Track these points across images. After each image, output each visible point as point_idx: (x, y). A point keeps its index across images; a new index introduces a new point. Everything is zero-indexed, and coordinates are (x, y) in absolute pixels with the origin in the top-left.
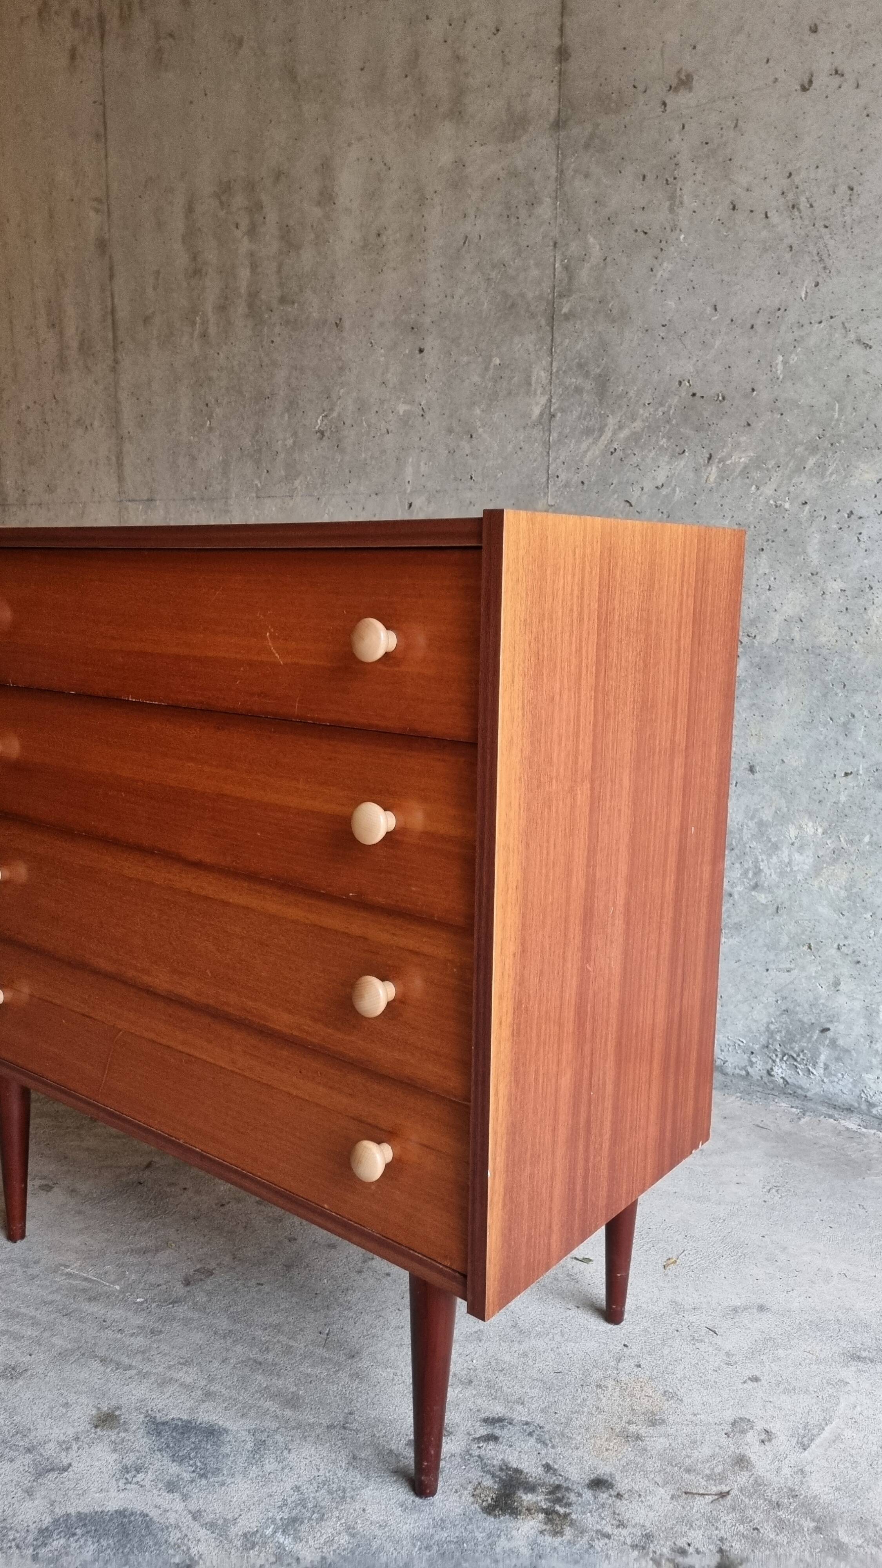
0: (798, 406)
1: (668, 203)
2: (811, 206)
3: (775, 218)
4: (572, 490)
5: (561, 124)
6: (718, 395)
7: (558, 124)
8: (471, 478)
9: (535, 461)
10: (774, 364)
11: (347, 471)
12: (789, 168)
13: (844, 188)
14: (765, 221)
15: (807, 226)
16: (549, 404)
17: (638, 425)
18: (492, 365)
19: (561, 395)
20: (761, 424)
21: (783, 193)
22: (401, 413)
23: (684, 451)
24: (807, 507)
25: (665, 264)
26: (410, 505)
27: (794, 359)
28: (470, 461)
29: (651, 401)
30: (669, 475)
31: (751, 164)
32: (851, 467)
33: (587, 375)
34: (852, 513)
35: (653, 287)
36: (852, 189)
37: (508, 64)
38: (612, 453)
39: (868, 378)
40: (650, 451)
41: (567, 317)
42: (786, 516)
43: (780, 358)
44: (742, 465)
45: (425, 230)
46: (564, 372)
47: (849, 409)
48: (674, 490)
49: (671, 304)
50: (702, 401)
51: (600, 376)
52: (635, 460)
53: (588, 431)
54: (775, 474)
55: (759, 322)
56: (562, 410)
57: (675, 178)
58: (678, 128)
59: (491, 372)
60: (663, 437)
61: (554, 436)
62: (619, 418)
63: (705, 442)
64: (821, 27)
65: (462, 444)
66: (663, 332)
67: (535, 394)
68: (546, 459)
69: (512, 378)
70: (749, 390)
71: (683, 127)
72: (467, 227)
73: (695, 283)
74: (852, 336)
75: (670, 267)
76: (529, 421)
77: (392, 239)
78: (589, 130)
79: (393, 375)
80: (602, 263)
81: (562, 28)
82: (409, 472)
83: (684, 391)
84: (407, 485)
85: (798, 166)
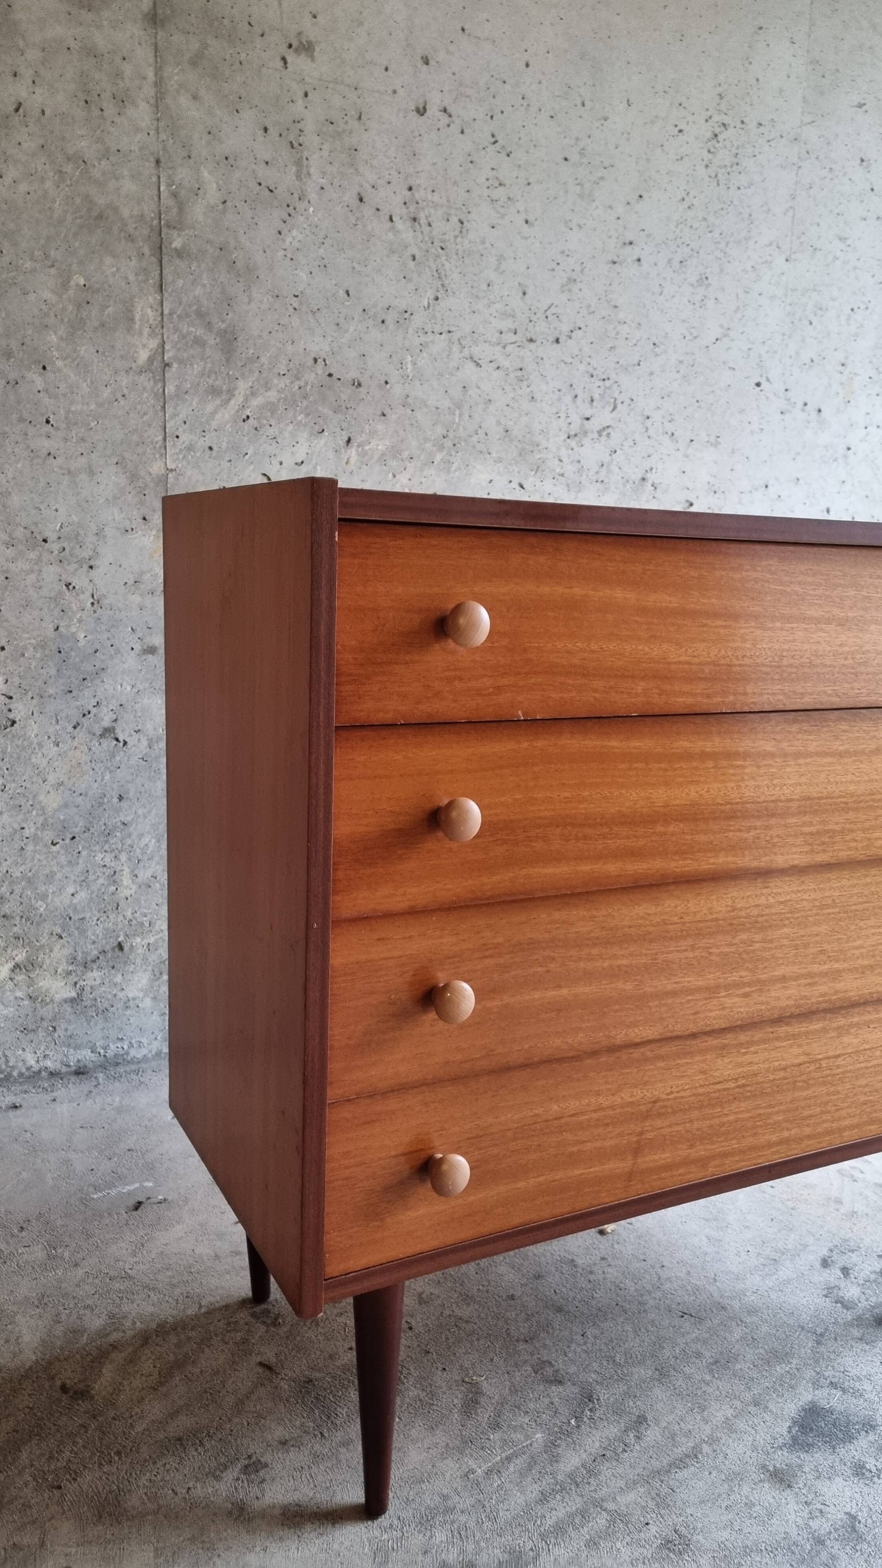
0: (426, 406)
1: (294, 169)
2: (430, 225)
3: (399, 224)
4: (198, 454)
5: (158, 20)
6: (354, 380)
7: (154, 19)
9: (145, 414)
10: (404, 362)
12: (411, 182)
13: (454, 220)
14: (390, 224)
15: (426, 242)
16: (160, 350)
17: (272, 395)
18: (72, 283)
19: (177, 343)
21: (405, 203)
23: (323, 430)
25: (294, 232)
27: (421, 363)
28: (45, 399)
29: (286, 372)
30: (310, 452)
31: (375, 162)
32: (470, 467)
33: (209, 326)
35: (283, 252)
36: (462, 223)
38: (244, 421)
39: (479, 392)
40: (287, 425)
41: (180, 254)
43: (409, 357)
44: (380, 453)
46: (179, 317)
47: (466, 417)
49: (303, 275)
50: (339, 383)
51: (225, 331)
52: (271, 432)
53: (214, 391)
55: (391, 318)
56: (181, 362)
57: (301, 145)
58: (301, 93)
59: (71, 292)
60: (301, 413)
61: (170, 389)
62: (250, 384)
63: (344, 425)
64: (431, 62)
65: (30, 375)
66: (295, 302)
67: (140, 333)
68: (161, 414)
69: (104, 307)
70: (383, 382)
71: (306, 95)
72: (21, 90)
73: (326, 261)
74: (466, 352)
75: (300, 237)
76: (134, 365)
78: (195, 45)
80: (221, 206)
83: (320, 369)
85: (418, 183)
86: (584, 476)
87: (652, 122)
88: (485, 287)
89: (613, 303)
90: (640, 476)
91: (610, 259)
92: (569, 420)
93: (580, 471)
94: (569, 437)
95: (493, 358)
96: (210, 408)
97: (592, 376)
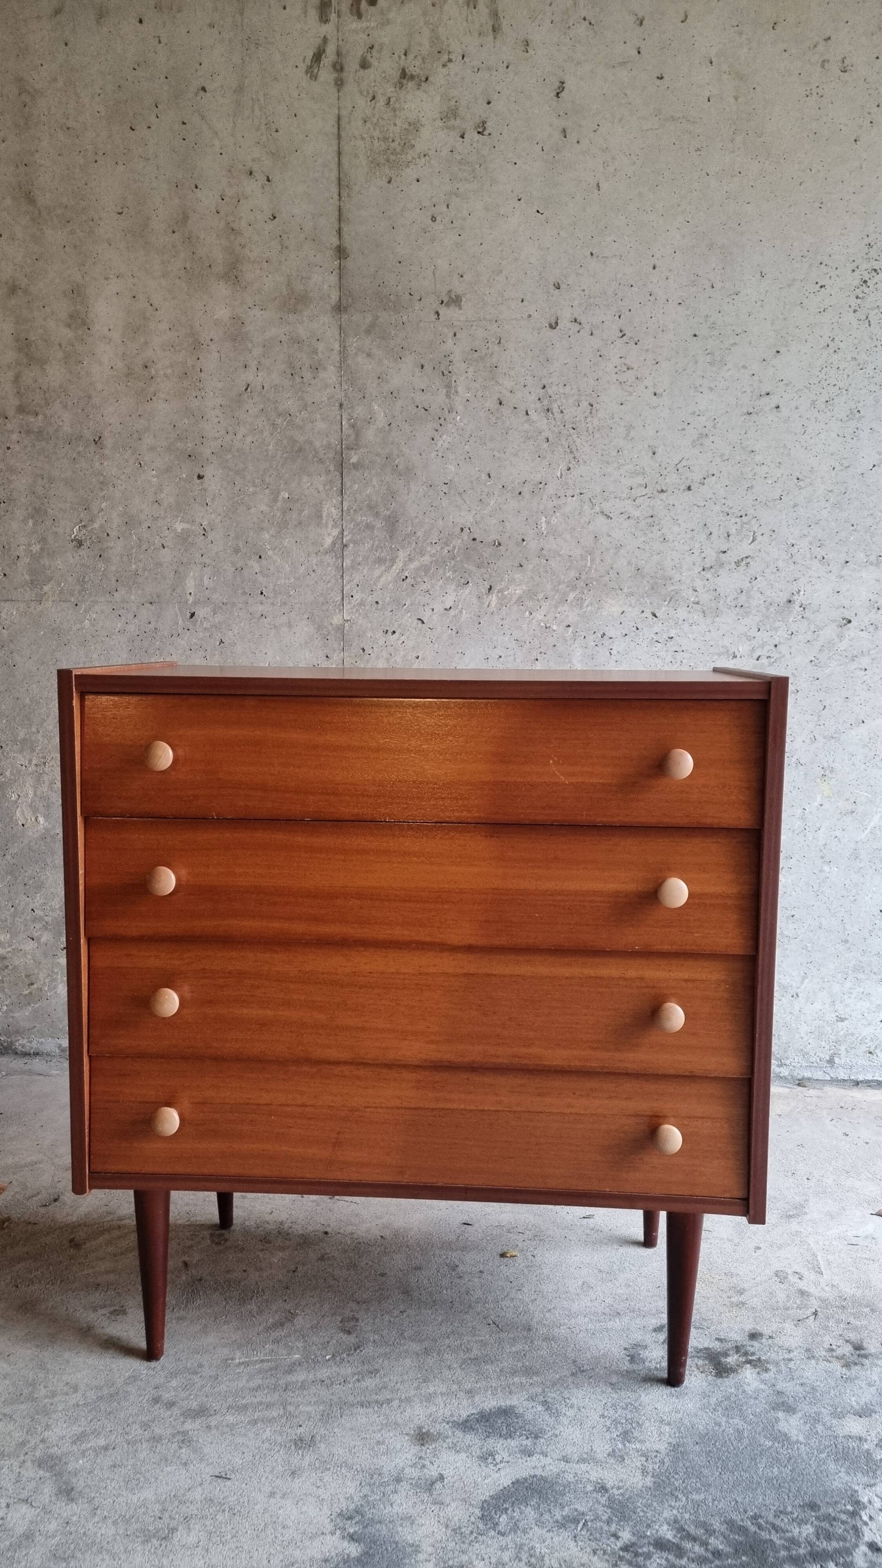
0: (560, 555)
1: (445, 391)
2: (562, 412)
3: (533, 415)
4: (367, 608)
5: (342, 309)
6: (495, 541)
7: (339, 308)
8: (262, 593)
9: (329, 582)
10: (539, 523)
11: (114, 579)
12: (544, 382)
13: (585, 404)
14: (526, 417)
15: (559, 426)
16: (340, 536)
17: (426, 559)
18: (280, 498)
19: (353, 530)
20: (531, 566)
21: (539, 399)
22: (179, 530)
23: (468, 582)
24: (570, 629)
25: (445, 437)
26: (193, 615)
27: (554, 521)
28: (260, 578)
29: (437, 541)
30: (456, 599)
31: (512, 373)
32: (602, 602)
33: (377, 514)
34: (604, 634)
35: (435, 453)
36: (592, 406)
37: (287, 247)
38: (403, 580)
39: (610, 539)
40: (439, 580)
41: (356, 466)
42: (555, 635)
43: (544, 519)
44: (518, 596)
45: (201, 371)
46: (355, 511)
47: (598, 560)
48: (461, 612)
49: (452, 467)
50: (482, 545)
51: (390, 517)
52: (424, 587)
53: (380, 561)
54: (544, 604)
55: (526, 490)
56: (355, 543)
57: (450, 372)
58: (451, 335)
59: (279, 504)
60: (449, 571)
61: (347, 562)
62: (408, 553)
63: (487, 576)
64: (563, 286)
65: (250, 563)
66: (445, 489)
67: (326, 526)
68: (340, 581)
69: (301, 511)
70: (520, 540)
71: (455, 335)
72: (249, 376)
73: (470, 455)
74: (597, 508)
75: (449, 439)
76: (322, 549)
77: (162, 373)
78: (369, 319)
79: (168, 495)
80: (387, 428)
81: (339, 231)
82: (190, 585)
83: (465, 536)
84: (189, 596)
85: (550, 382)
86: (722, 602)
87: (789, 286)
88: (614, 453)
89: (749, 449)
90: (785, 600)
91: (745, 411)
92: (703, 555)
93: (717, 598)
94: (704, 570)
95: (623, 510)
96: (377, 573)
97: (728, 515)
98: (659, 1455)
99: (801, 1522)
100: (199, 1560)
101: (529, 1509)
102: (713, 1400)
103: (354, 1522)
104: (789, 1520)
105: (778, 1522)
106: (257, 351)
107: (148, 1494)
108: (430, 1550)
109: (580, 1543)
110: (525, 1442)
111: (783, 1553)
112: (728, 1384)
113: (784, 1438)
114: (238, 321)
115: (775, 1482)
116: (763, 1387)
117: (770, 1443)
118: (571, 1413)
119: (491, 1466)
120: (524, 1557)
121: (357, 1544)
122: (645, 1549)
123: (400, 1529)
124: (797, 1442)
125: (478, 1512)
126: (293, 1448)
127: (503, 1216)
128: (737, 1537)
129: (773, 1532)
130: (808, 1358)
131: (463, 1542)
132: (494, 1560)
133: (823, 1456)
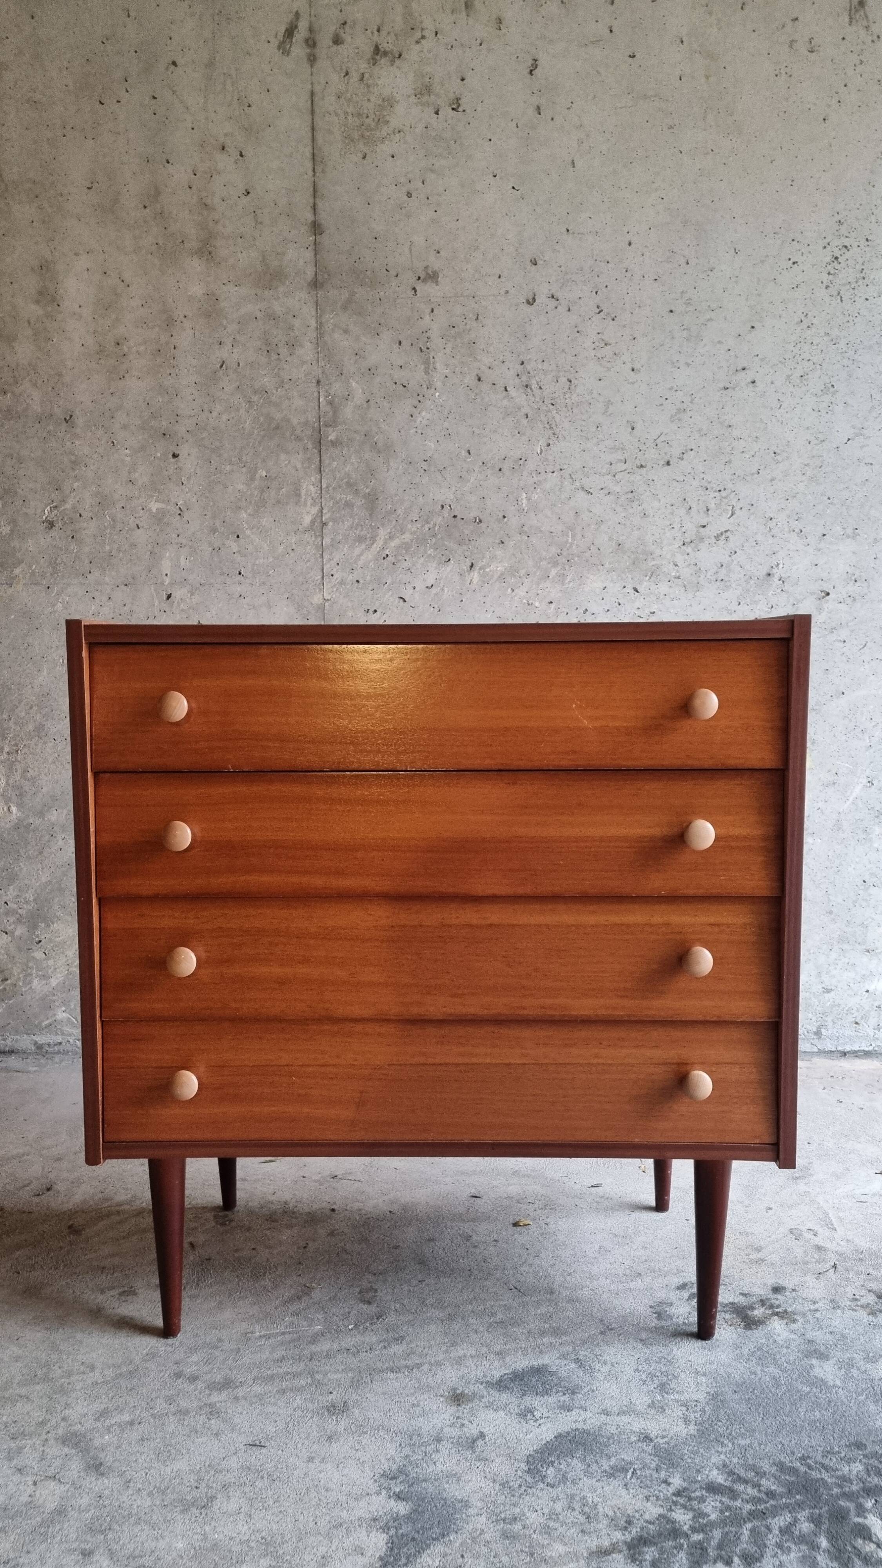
0: (541, 531)
1: (423, 367)
2: (540, 388)
3: (512, 392)
4: (348, 587)
5: (318, 285)
6: (476, 518)
7: (315, 284)
8: (240, 573)
9: (308, 561)
10: (519, 499)
11: (87, 562)
12: (522, 358)
13: (563, 380)
14: (505, 393)
15: (538, 402)
16: (320, 514)
17: (407, 537)
18: (257, 476)
19: (332, 508)
20: (512, 543)
21: (518, 375)
22: (154, 511)
23: (449, 560)
24: (553, 606)
25: (424, 413)
26: (169, 597)
27: (535, 497)
28: (238, 558)
29: (418, 518)
30: (438, 577)
31: (491, 349)
32: (583, 578)
33: (356, 493)
34: (586, 610)
35: (414, 430)
36: (570, 381)
37: (261, 223)
38: (384, 558)
39: (591, 515)
40: (420, 558)
41: (334, 444)
42: (537, 612)
43: (524, 495)
44: (499, 573)
45: (175, 348)
46: (334, 488)
47: (579, 536)
48: (443, 590)
49: (431, 444)
50: (463, 522)
51: (369, 495)
52: (406, 565)
53: (360, 539)
54: (526, 580)
55: (506, 466)
56: (334, 520)
57: (428, 348)
58: (428, 310)
59: (257, 482)
60: (430, 548)
61: (327, 541)
62: (389, 530)
63: (466, 554)
64: (540, 262)
65: (228, 543)
66: (425, 466)
67: (305, 504)
68: (320, 560)
69: (279, 490)
70: (501, 516)
71: (432, 311)
72: (224, 353)
73: (450, 431)
74: (578, 484)
75: (428, 416)
76: (300, 528)
77: (134, 350)
78: (346, 295)
79: (142, 475)
80: (365, 405)
81: (314, 207)
82: (166, 566)
83: (446, 511)
84: (165, 577)
85: (528, 358)
86: (702, 577)
87: (762, 262)
88: (594, 429)
89: (726, 423)
90: (764, 573)
91: (722, 386)
92: (683, 530)
93: (698, 572)
94: (684, 544)
95: (603, 486)
96: (357, 551)
97: (707, 489)
98: (699, 1404)
99: (849, 1461)
100: (243, 1525)
101: (575, 1461)
102: (746, 1351)
103: (398, 1482)
104: (837, 1459)
105: (826, 1462)
106: (232, 328)
107: (182, 1465)
108: (480, 1504)
109: (632, 1491)
110: (562, 1399)
111: (836, 1491)
112: (758, 1335)
113: (821, 1383)
114: (212, 298)
115: (818, 1425)
116: (793, 1336)
117: (808, 1389)
118: (605, 1369)
119: (531, 1422)
120: (577, 1506)
121: (404, 1503)
122: (698, 1494)
123: (446, 1486)
124: (835, 1386)
125: (524, 1466)
126: (326, 1414)
127: (511, 1188)
128: (788, 1477)
129: (823, 1471)
130: (834, 1308)
131: (513, 1496)
132: (546, 1511)
133: (862, 1398)
